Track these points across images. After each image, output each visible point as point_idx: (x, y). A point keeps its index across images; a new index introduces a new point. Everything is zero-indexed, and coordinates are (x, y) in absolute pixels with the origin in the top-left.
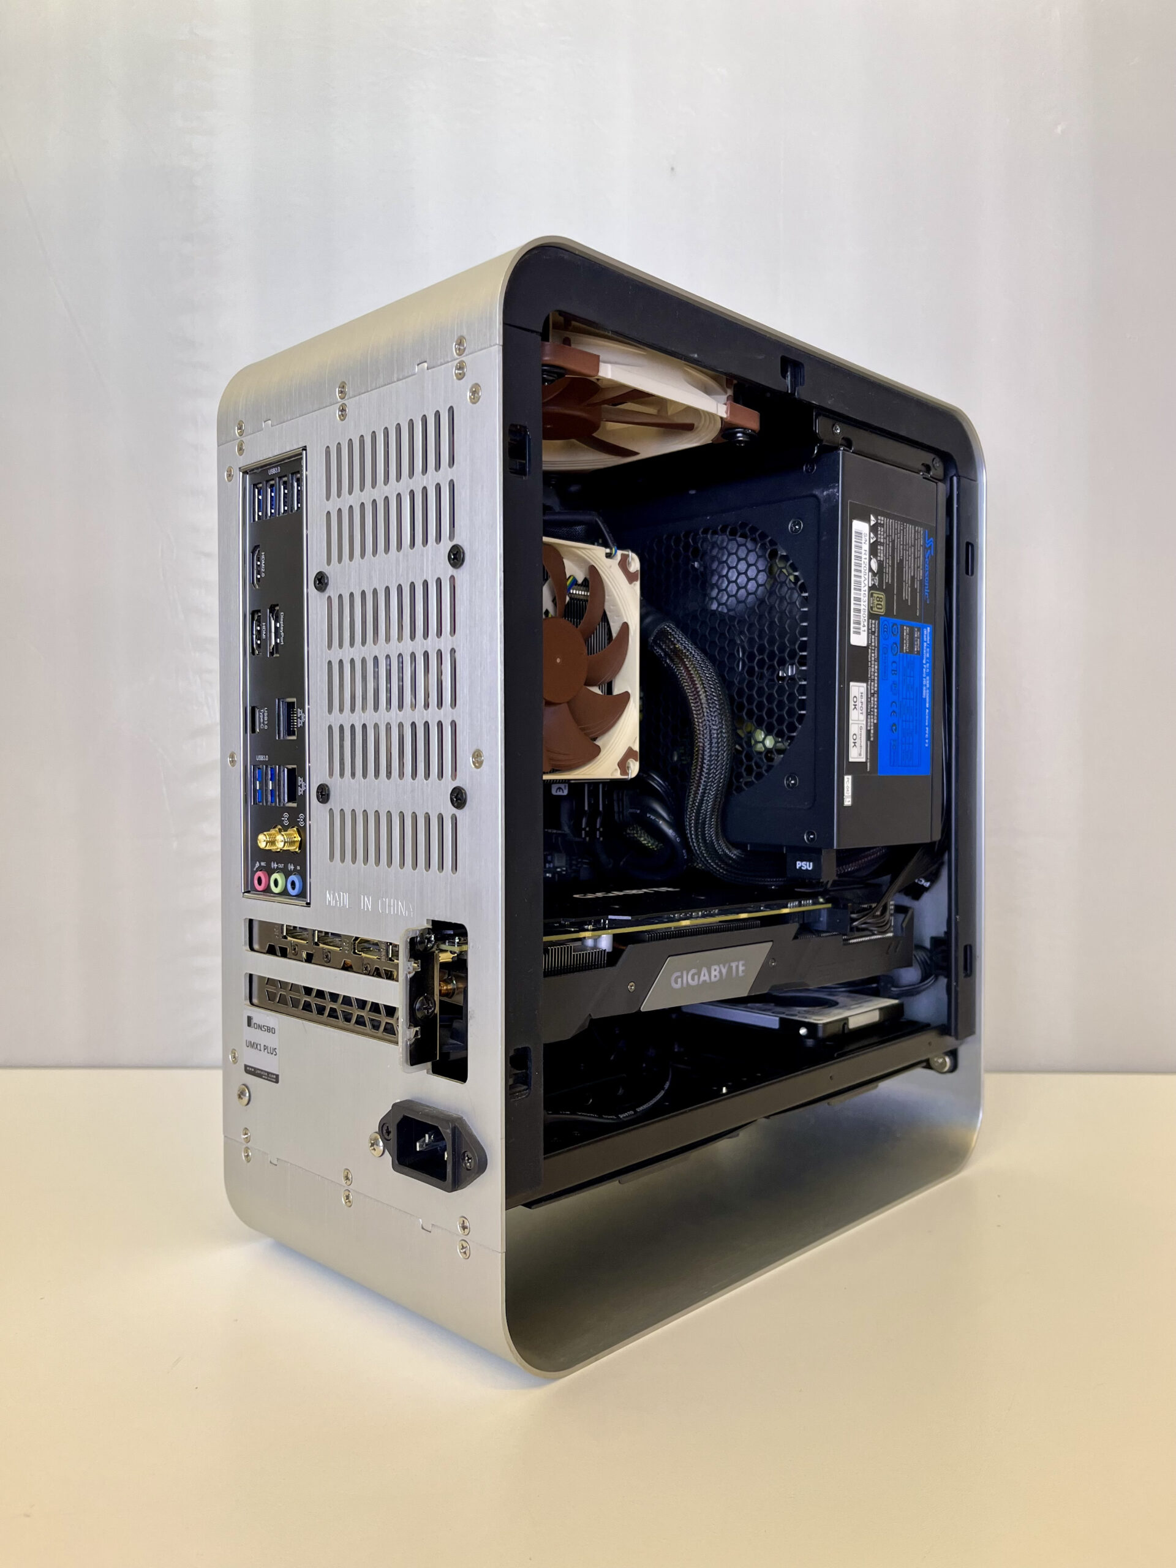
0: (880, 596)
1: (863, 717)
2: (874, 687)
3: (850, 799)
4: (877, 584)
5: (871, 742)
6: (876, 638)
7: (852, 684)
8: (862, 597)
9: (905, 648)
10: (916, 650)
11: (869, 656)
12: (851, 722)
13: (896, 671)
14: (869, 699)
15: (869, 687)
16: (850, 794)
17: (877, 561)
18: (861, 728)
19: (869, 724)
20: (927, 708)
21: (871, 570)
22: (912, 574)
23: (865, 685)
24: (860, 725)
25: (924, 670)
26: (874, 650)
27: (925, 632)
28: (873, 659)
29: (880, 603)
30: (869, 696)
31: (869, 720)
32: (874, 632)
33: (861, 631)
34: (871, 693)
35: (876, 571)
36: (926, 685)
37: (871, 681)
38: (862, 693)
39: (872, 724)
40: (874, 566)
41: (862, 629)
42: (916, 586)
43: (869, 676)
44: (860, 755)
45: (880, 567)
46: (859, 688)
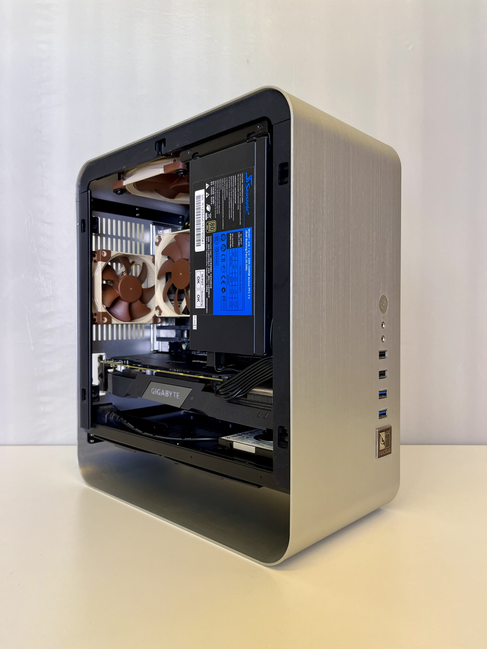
0: (212, 223)
1: (203, 286)
2: (210, 270)
3: (196, 327)
4: (210, 217)
5: (208, 298)
6: (211, 245)
7: (196, 271)
8: (201, 227)
9: (230, 245)
10: (239, 244)
11: (207, 255)
12: (196, 289)
13: (225, 259)
14: (207, 277)
15: (207, 271)
16: (196, 324)
17: (210, 205)
18: (202, 292)
19: (207, 289)
20: (249, 276)
21: (206, 211)
22: (235, 203)
23: (204, 270)
24: (201, 291)
25: (246, 255)
26: (210, 251)
27: (247, 233)
28: (209, 256)
29: (213, 226)
30: (207, 275)
31: (207, 288)
32: (210, 242)
33: (201, 244)
34: (208, 274)
35: (210, 211)
36: (248, 263)
37: (208, 268)
38: (202, 275)
39: (209, 289)
40: (208, 208)
41: (202, 242)
42: (238, 209)
43: (207, 265)
44: (202, 305)
45: (212, 207)
46: (201, 272)
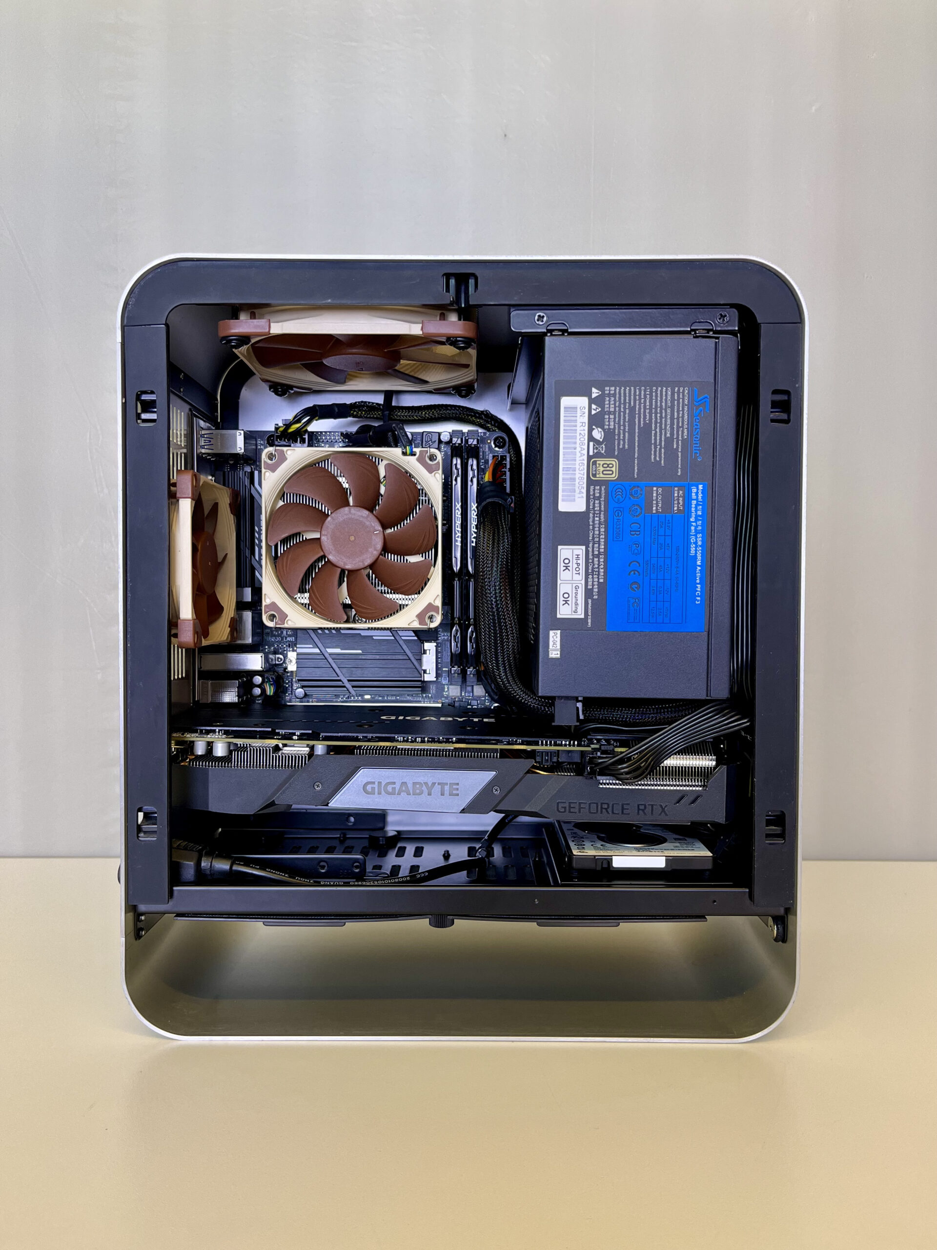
0: (608, 463)
1: (580, 579)
2: (599, 549)
3: (559, 653)
4: (603, 452)
5: (593, 600)
6: (603, 503)
7: (560, 547)
8: (577, 467)
9: (654, 508)
10: (676, 508)
11: (591, 520)
12: (559, 582)
13: (639, 531)
14: (591, 561)
15: (590, 549)
16: (559, 647)
17: (604, 430)
18: (577, 588)
19: (590, 583)
20: (699, 566)
21: (591, 438)
22: (668, 435)
23: (584, 548)
24: (574, 585)
25: (693, 528)
26: (600, 514)
27: (694, 490)
28: (597, 522)
29: (608, 469)
30: (591, 557)
31: (590, 580)
32: (600, 497)
33: (576, 498)
34: (593, 555)
35: (601, 440)
36: (696, 543)
37: (594, 544)
38: (578, 555)
39: (596, 583)
40: (598, 434)
41: (577, 495)
42: (675, 446)
43: (590, 538)
44: (576, 612)
45: (609, 435)
46: (574, 550)
